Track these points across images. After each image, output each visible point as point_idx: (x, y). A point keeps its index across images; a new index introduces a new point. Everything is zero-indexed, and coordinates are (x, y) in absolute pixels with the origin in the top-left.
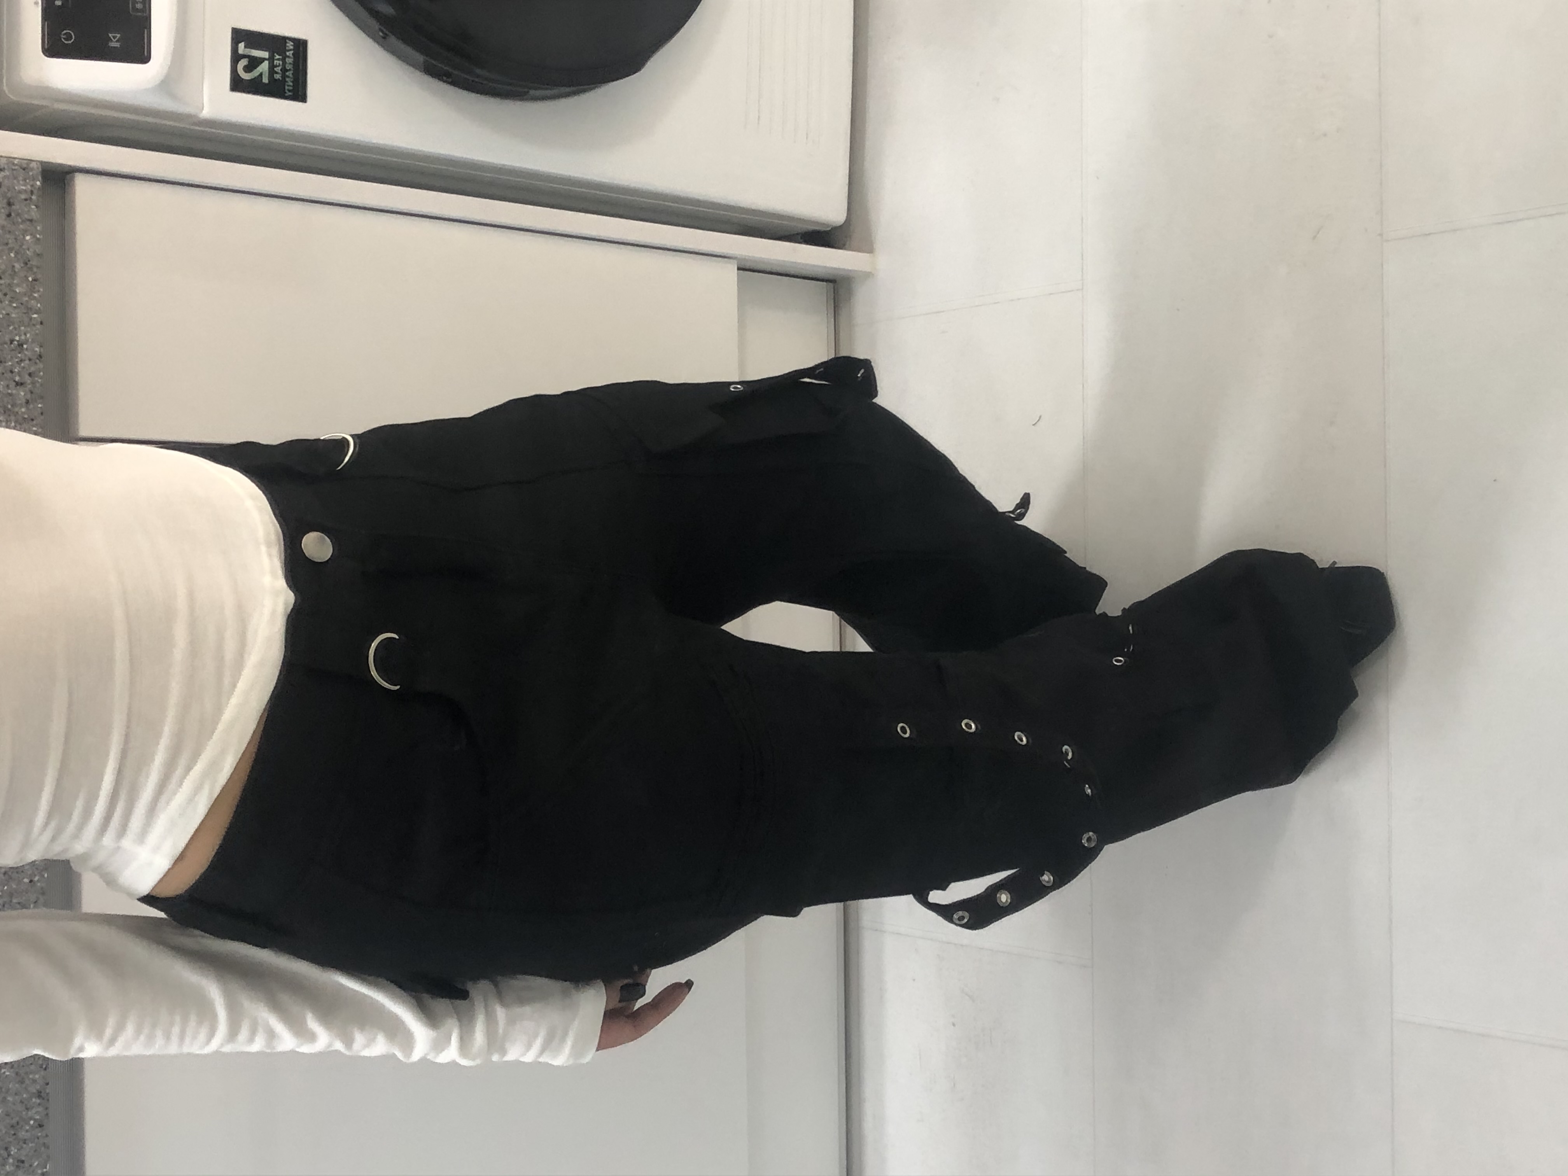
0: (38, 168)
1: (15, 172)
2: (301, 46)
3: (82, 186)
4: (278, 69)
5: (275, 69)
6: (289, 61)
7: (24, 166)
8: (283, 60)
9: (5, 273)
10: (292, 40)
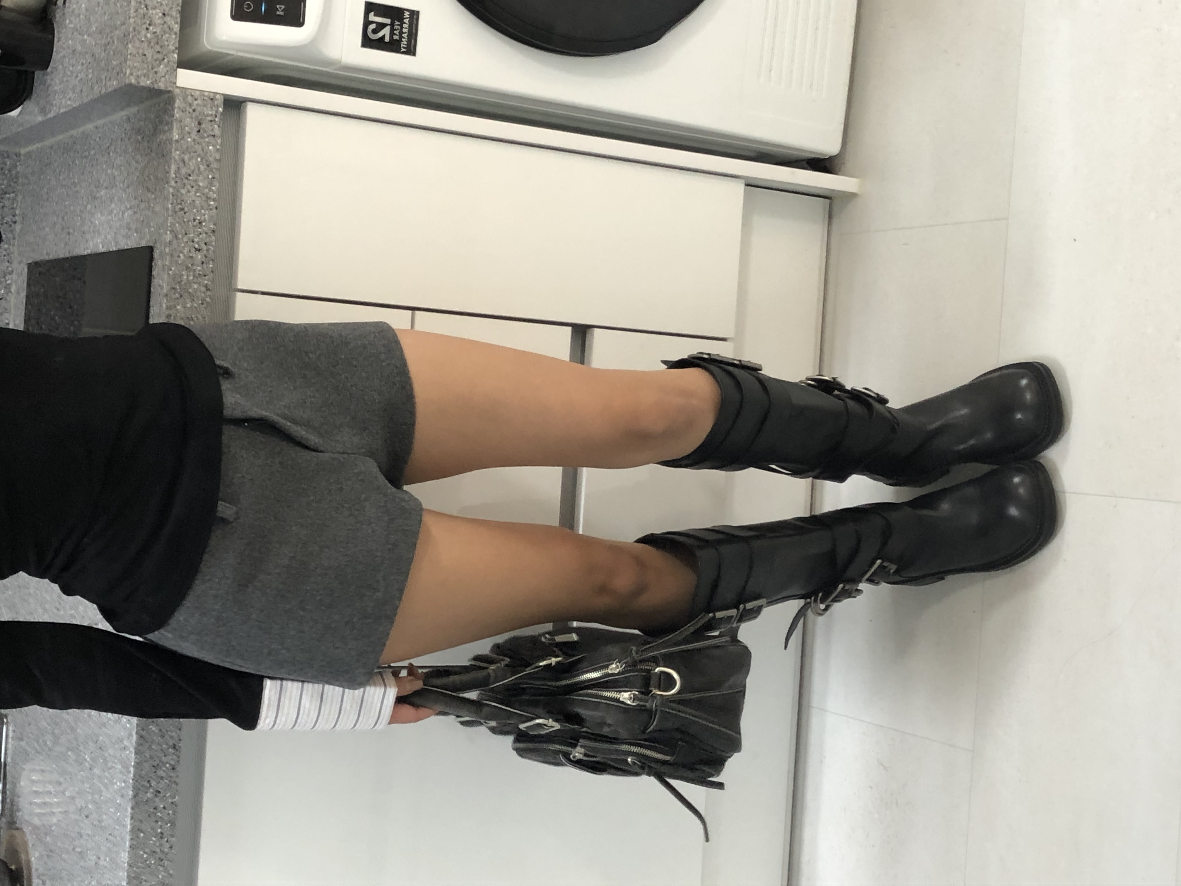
0: (221, 99)
1: (205, 102)
2: (415, 15)
3: (251, 111)
4: (397, 32)
5: (395, 32)
6: (406, 26)
7: (212, 98)
8: (401, 26)
9: (193, 172)
10: (408, 10)
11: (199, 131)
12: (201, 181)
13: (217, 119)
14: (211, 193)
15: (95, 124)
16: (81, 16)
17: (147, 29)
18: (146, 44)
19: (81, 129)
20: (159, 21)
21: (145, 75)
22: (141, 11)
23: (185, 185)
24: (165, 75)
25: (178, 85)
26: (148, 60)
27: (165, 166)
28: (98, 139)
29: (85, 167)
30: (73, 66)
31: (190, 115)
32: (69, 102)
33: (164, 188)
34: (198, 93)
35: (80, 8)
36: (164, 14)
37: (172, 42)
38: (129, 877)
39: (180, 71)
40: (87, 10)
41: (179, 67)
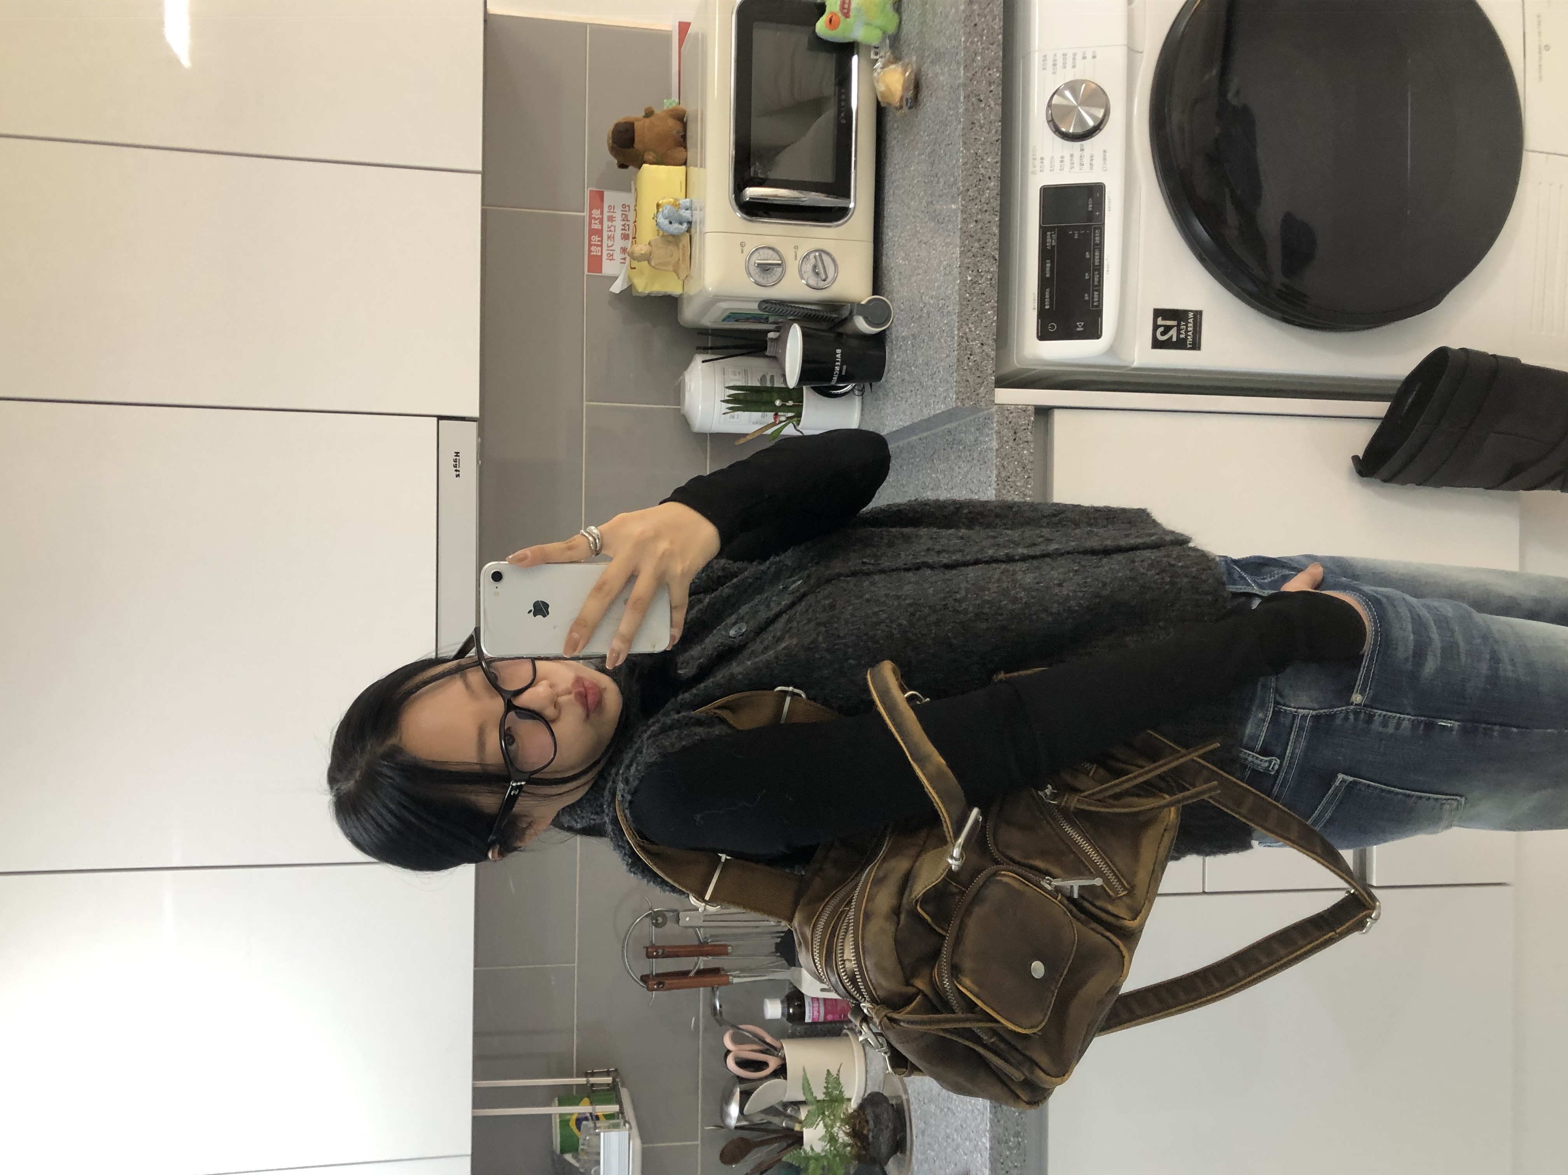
0: (1032, 409)
1: (1019, 414)
2: (1198, 314)
3: (1058, 417)
4: (1183, 332)
5: (1181, 332)
6: (1191, 325)
7: (1024, 410)
8: (1187, 326)
9: (1011, 474)
10: (1191, 311)
11: (1015, 440)
12: (1019, 481)
13: (1029, 427)
14: (1027, 491)
15: (919, 436)
16: (908, 352)
17: (969, 358)
18: (969, 371)
19: (906, 441)
20: (979, 350)
21: (968, 398)
22: (963, 344)
23: (1005, 486)
24: (985, 394)
25: (996, 402)
26: (971, 384)
27: (987, 470)
28: (922, 449)
29: (912, 472)
30: (902, 392)
31: (1008, 426)
32: (901, 423)
33: (987, 490)
34: (1014, 407)
35: (906, 345)
36: (982, 344)
37: (990, 367)
39: (997, 390)
40: (913, 346)
41: (996, 387)
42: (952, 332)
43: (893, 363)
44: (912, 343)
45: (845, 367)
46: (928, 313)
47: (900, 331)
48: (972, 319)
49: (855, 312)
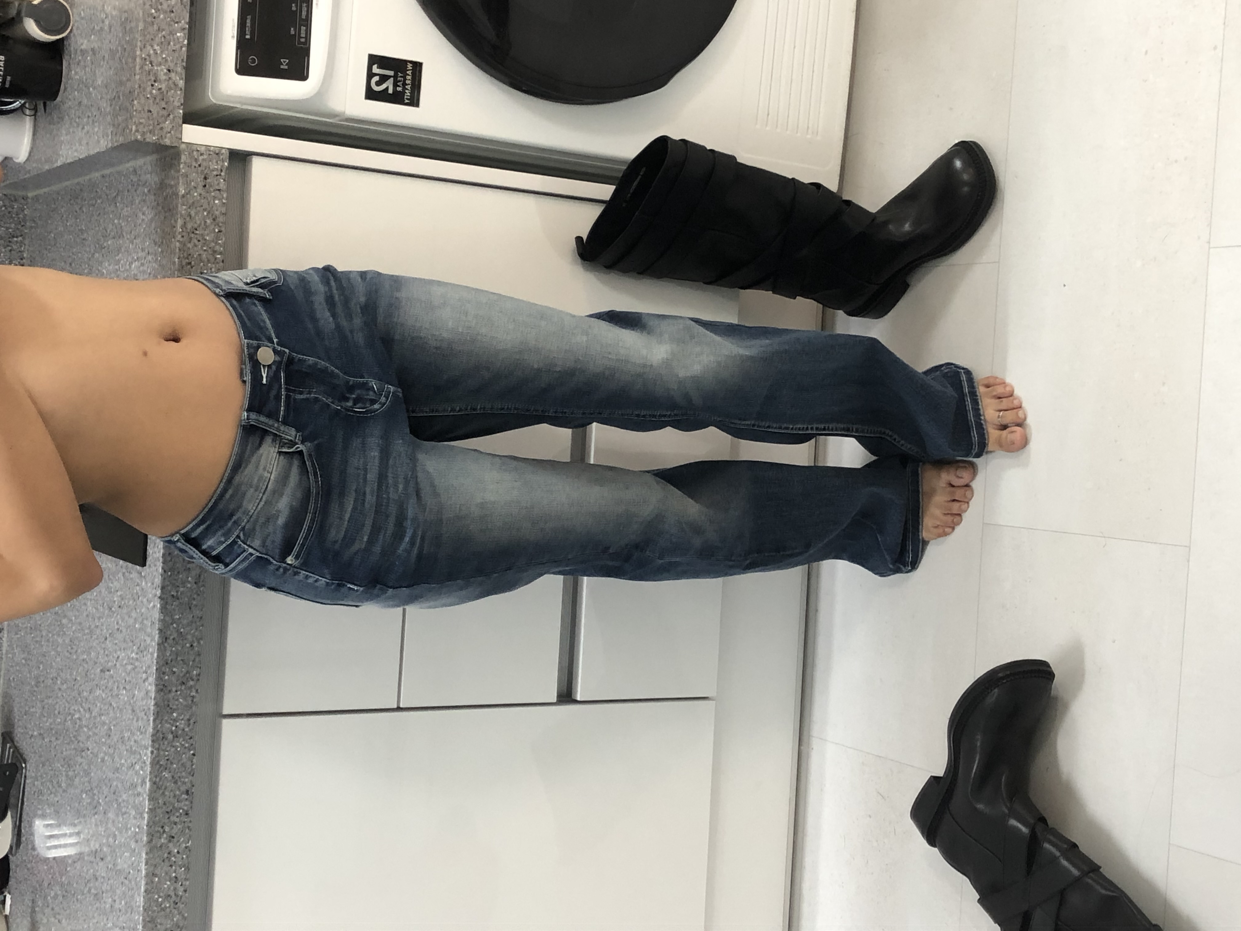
0: (227, 153)
1: (211, 157)
2: (418, 67)
3: (257, 165)
4: (400, 84)
5: (398, 84)
6: (409, 77)
7: (217, 152)
8: (404, 78)
9: (199, 226)
10: (411, 62)
11: (205, 186)
12: (208, 235)
13: (223, 174)
14: (217, 247)
15: (102, 173)
16: (87, 69)
17: (152, 85)
18: (151, 101)
19: (88, 177)
20: (164, 77)
21: (151, 132)
22: (147, 68)
23: (191, 239)
24: (171, 130)
25: (184, 140)
26: (155, 115)
27: (171, 220)
28: (104, 188)
29: (92, 215)
30: (79, 117)
31: (195, 170)
33: (171, 242)
34: (203, 149)
35: (85, 61)
36: (169, 71)
37: (177, 98)
38: (144, 920)
39: (184, 126)
40: (92, 63)
41: (184, 122)
42: (135, 52)
43: (70, 81)
44: (91, 60)
45: (9, 78)
46: (110, 27)
47: (79, 43)
48: (157, 40)
49: (23, 14)
